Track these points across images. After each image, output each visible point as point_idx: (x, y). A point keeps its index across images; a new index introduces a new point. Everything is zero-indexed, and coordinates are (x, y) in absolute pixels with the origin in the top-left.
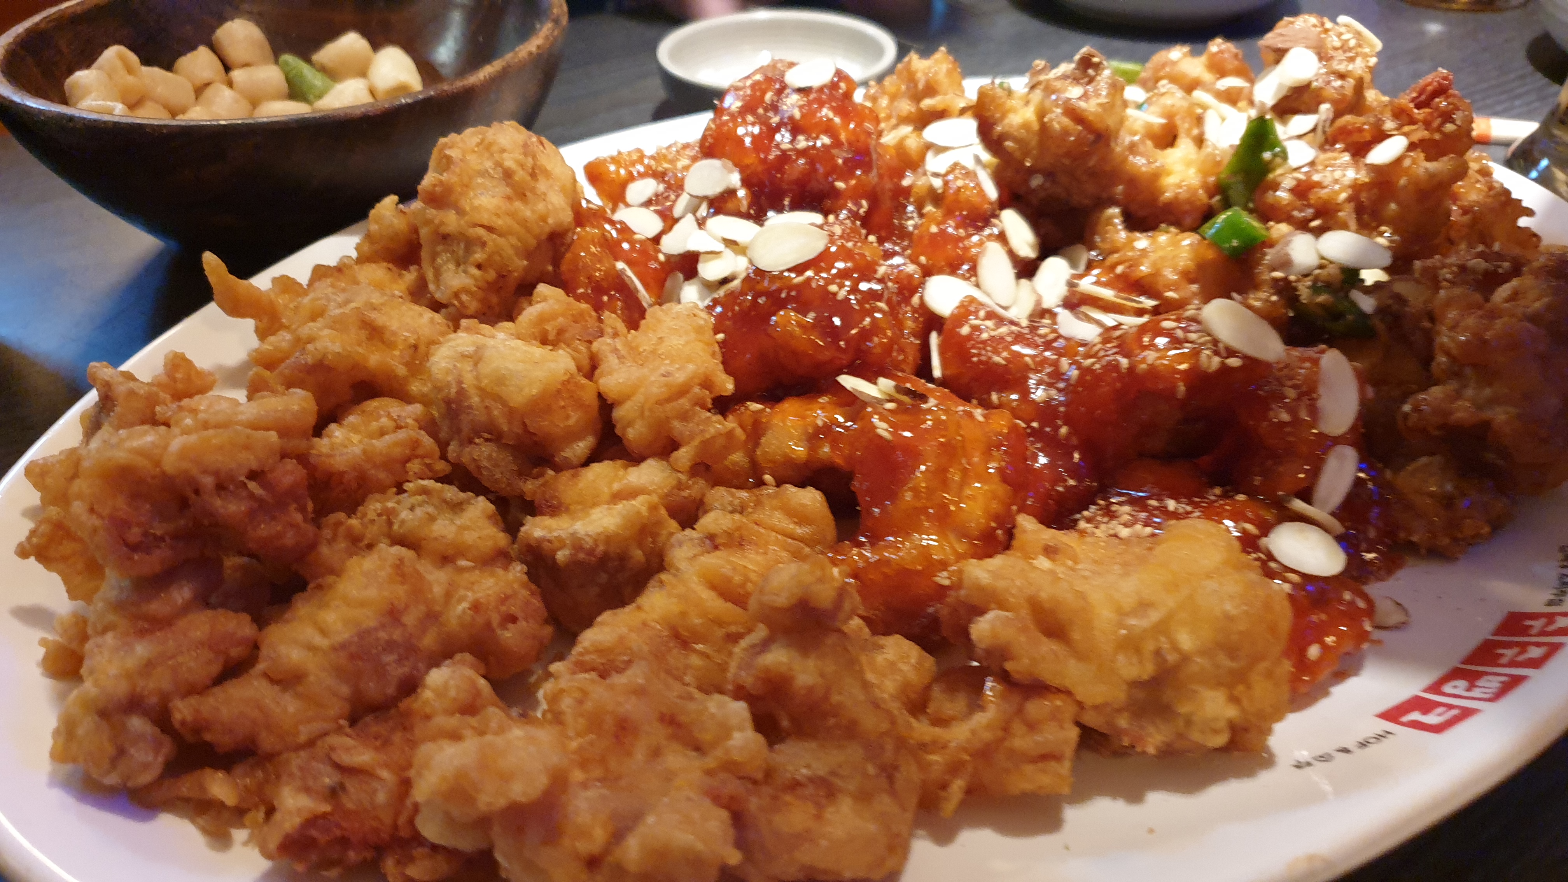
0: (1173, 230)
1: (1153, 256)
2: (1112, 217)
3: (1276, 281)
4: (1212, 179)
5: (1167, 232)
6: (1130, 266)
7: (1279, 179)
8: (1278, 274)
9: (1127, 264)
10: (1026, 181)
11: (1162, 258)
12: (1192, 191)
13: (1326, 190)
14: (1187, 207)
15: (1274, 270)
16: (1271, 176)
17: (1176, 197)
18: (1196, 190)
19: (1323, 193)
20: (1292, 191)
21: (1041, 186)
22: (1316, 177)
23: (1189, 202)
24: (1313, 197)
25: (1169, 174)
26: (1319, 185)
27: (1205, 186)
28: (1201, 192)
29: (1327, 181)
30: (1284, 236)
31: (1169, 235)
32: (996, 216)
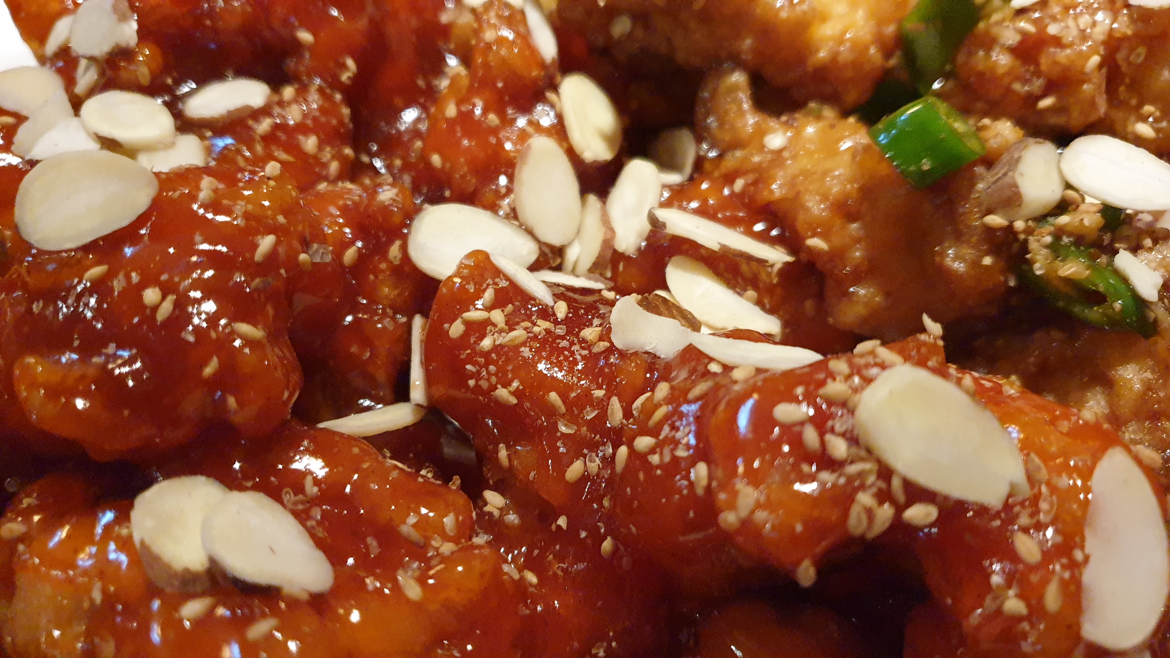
0: (829, 113)
1: (792, 167)
2: (734, 89)
3: (989, 230)
4: (890, 29)
5: (818, 117)
6: (755, 183)
7: (995, 31)
8: (995, 220)
9: (751, 177)
10: (606, 28)
11: (806, 174)
12: (860, 49)
13: (1068, 51)
14: (849, 74)
15: (989, 212)
16: (982, 25)
17: (834, 58)
18: (867, 48)
19: (1063, 56)
20: (1014, 51)
21: (630, 35)
22: (1053, 29)
23: (856, 65)
24: (1044, 62)
25: (824, 18)
26: (1057, 41)
27: (879, 40)
28: (872, 50)
29: (1071, 35)
30: (1006, 148)
31: (821, 124)
32: (555, 88)
